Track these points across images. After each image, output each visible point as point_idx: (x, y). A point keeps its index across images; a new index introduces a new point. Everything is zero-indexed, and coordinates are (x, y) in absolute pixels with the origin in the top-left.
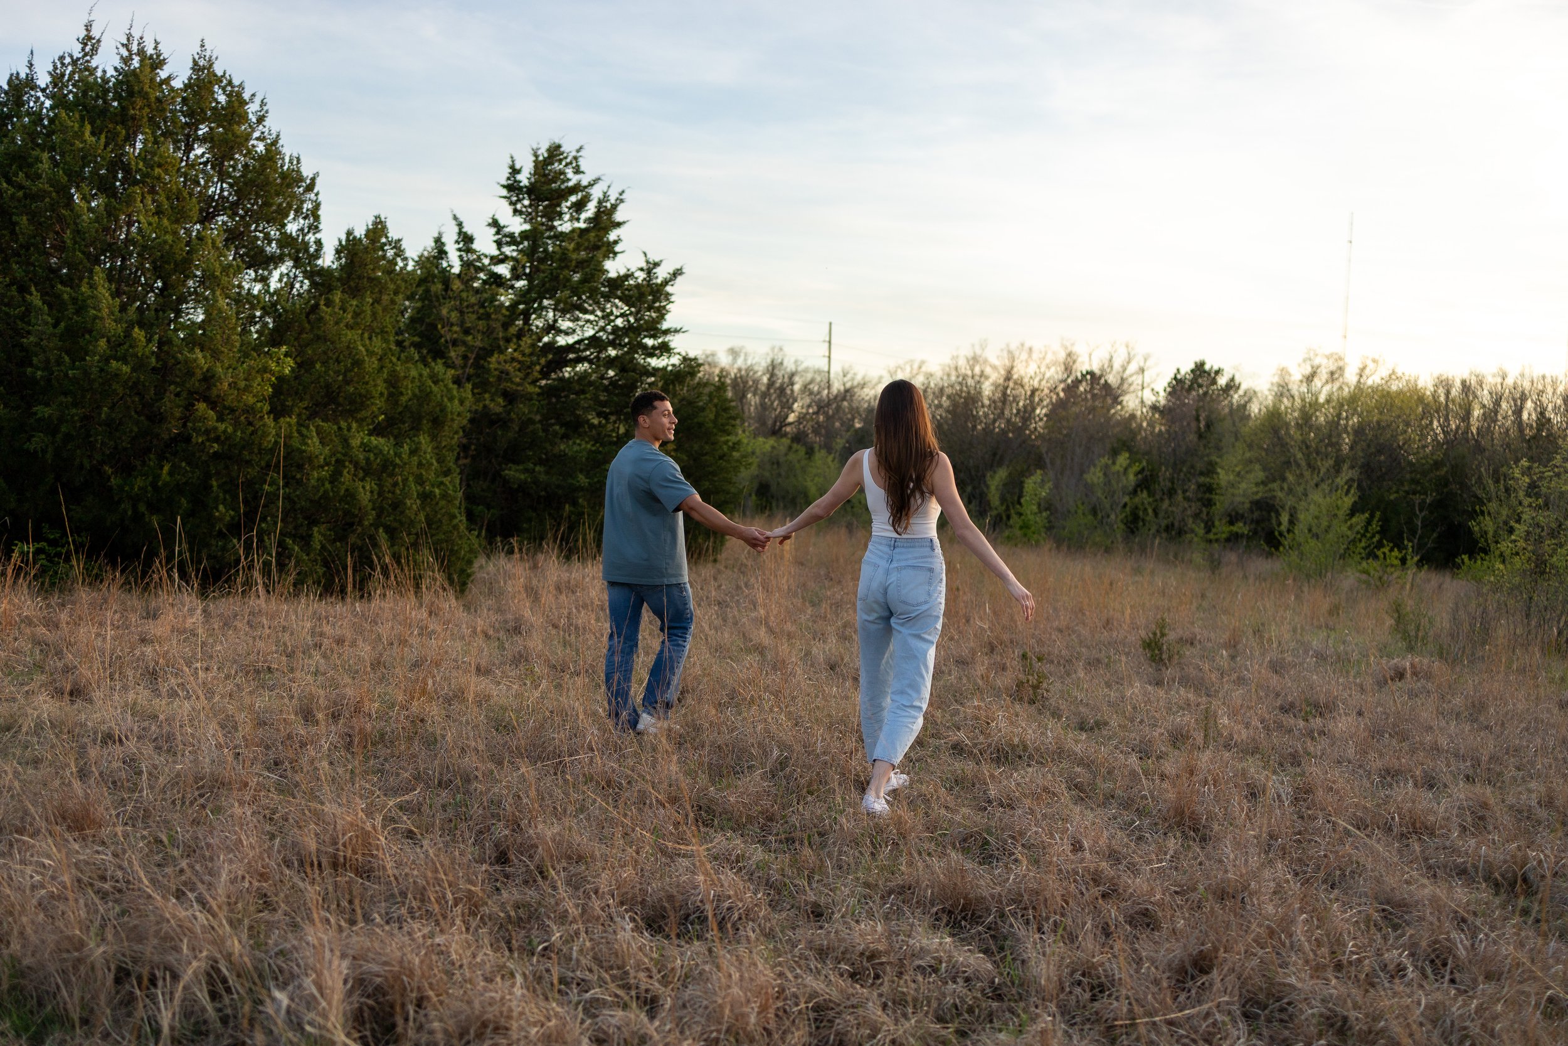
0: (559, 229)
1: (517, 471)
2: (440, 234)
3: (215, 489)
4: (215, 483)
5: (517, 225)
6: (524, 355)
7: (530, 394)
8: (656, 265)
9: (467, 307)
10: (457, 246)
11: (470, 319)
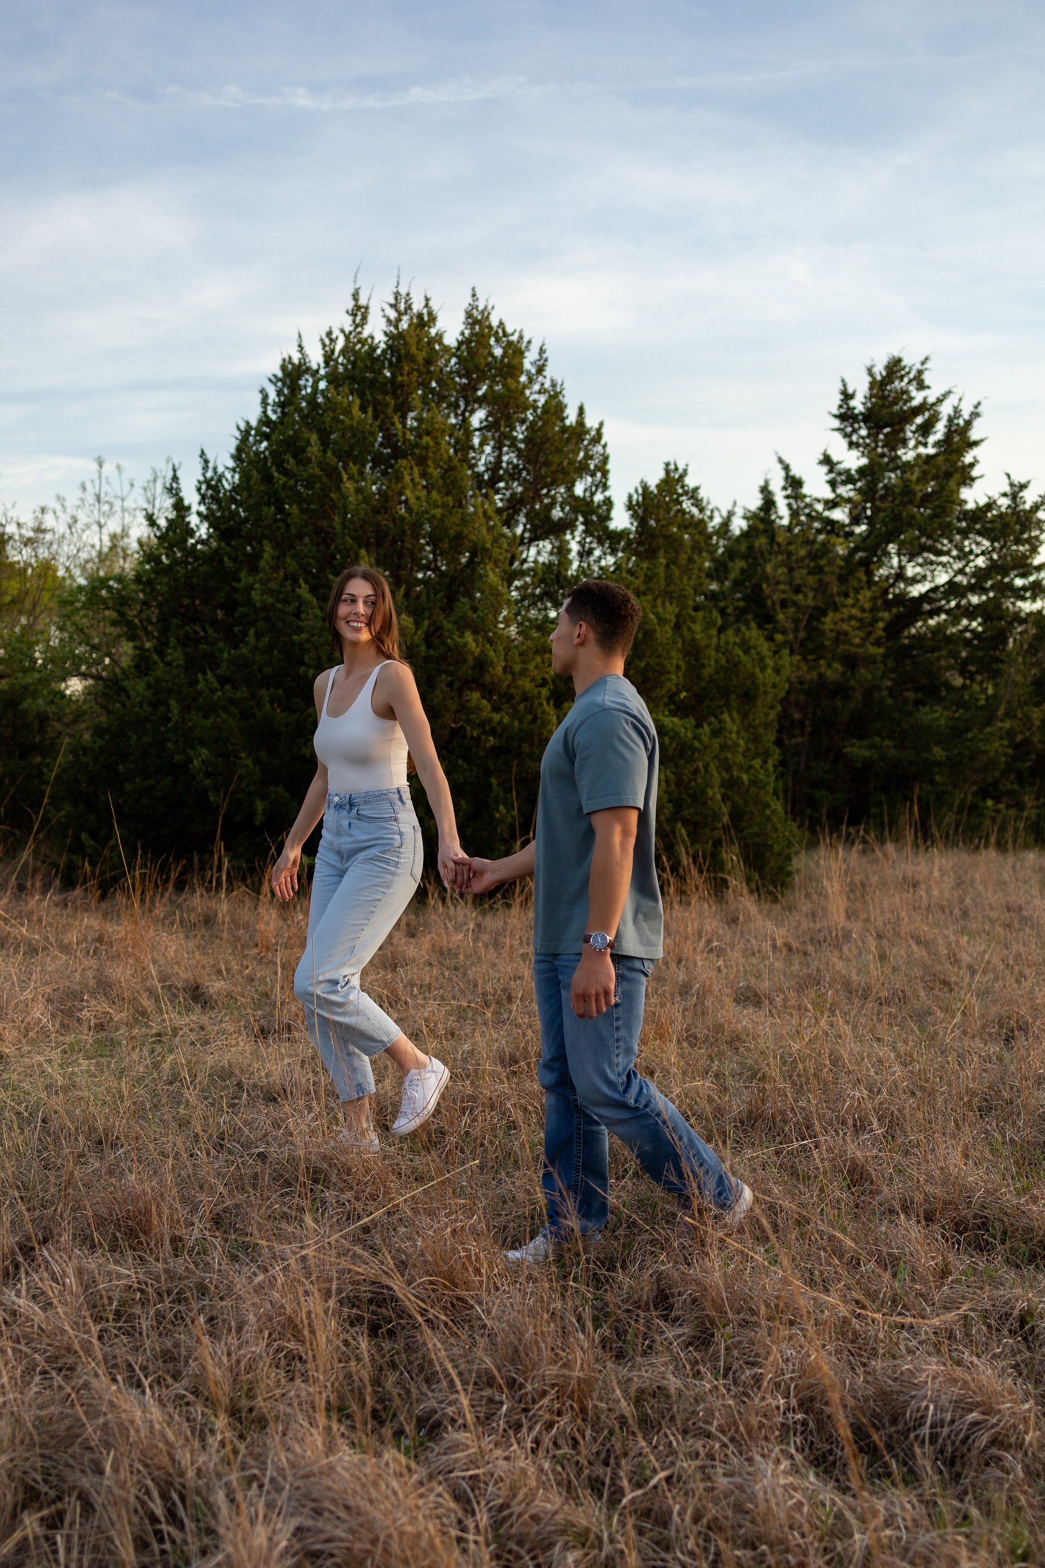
0: (904, 458)
1: (860, 747)
2: (767, 483)
3: (495, 787)
4: (494, 781)
5: (853, 460)
6: (863, 610)
7: (874, 656)
8: (1023, 487)
9: (797, 561)
10: (784, 493)
11: (800, 575)
